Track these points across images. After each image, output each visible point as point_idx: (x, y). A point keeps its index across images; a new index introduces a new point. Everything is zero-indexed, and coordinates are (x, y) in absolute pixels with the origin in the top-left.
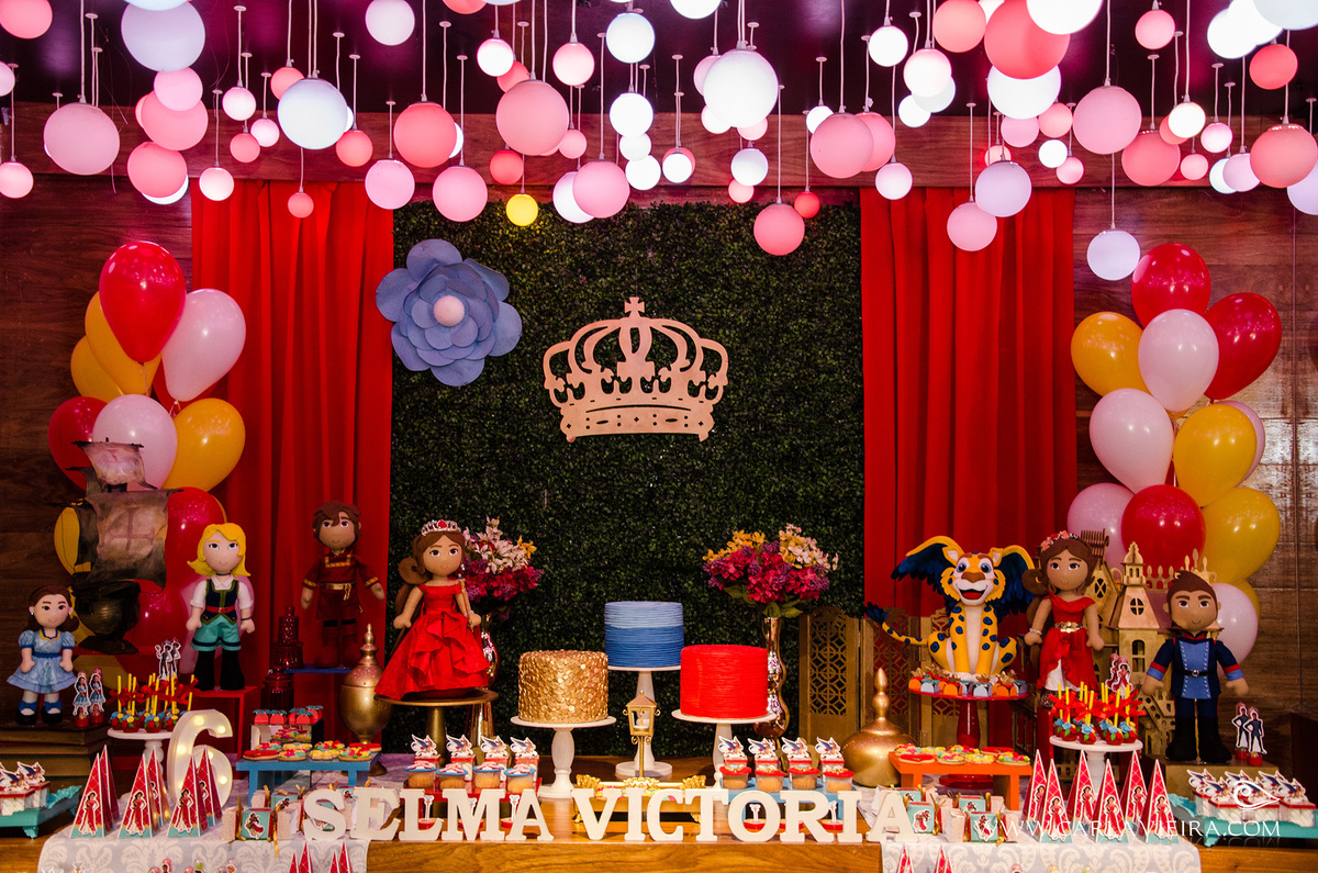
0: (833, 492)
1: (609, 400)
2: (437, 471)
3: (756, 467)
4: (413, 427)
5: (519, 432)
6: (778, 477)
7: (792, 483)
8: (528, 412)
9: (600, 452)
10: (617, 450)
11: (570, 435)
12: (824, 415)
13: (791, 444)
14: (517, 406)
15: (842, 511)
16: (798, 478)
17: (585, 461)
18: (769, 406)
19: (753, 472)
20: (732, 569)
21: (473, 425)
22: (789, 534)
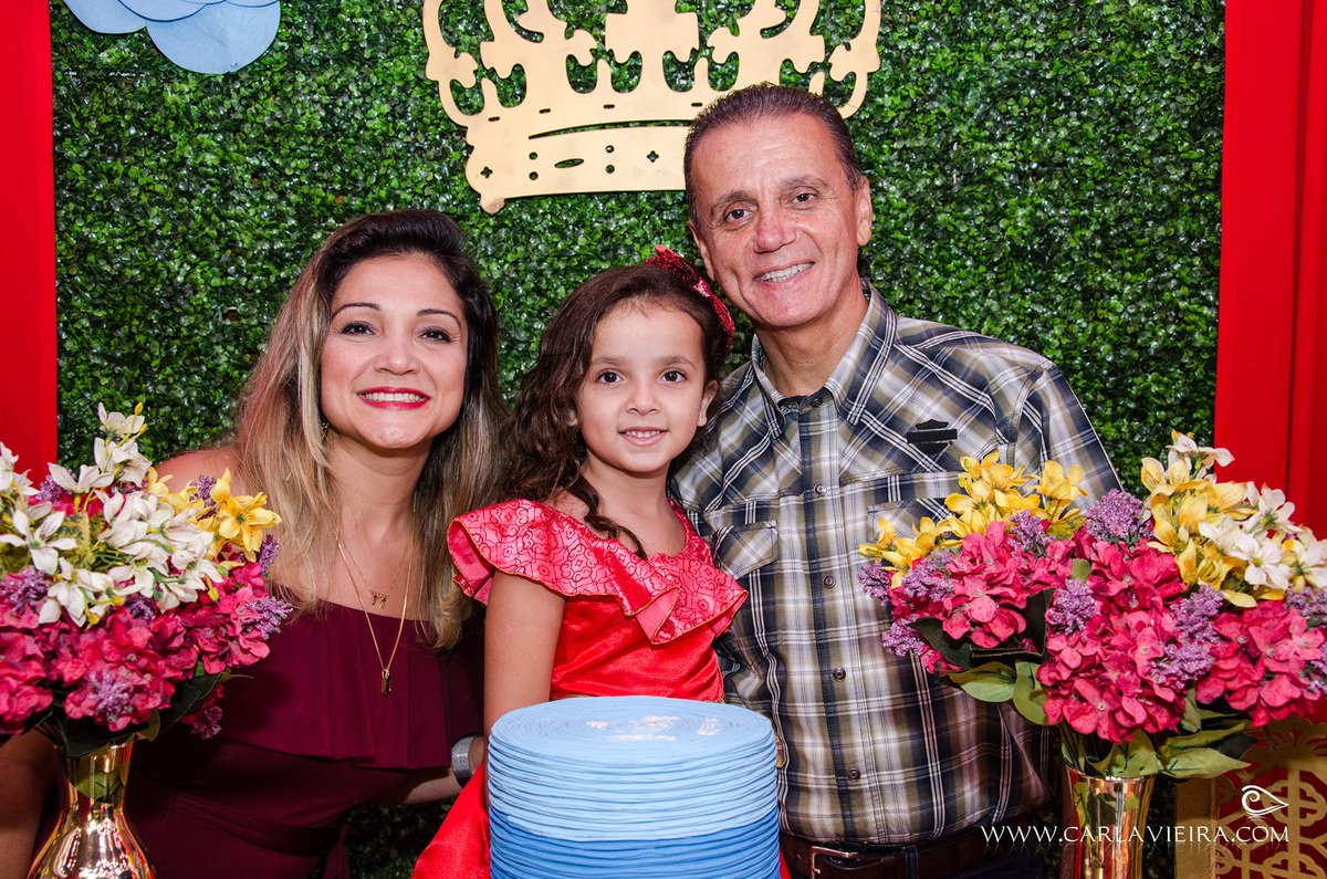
0: (1135, 336)
1: (588, 107)
2: (171, 281)
3: (947, 274)
4: (111, 175)
5: (367, 190)
6: (998, 298)
7: (1034, 315)
8: (388, 138)
9: (564, 237)
10: (607, 233)
11: (492, 195)
12: (1116, 144)
13: (1032, 219)
14: (362, 126)
15: (1158, 382)
16: (1047, 301)
17: (526, 259)
18: (980, 124)
19: (938, 288)
20: (982, 606)
21: (257, 173)
22: (1179, 468)
